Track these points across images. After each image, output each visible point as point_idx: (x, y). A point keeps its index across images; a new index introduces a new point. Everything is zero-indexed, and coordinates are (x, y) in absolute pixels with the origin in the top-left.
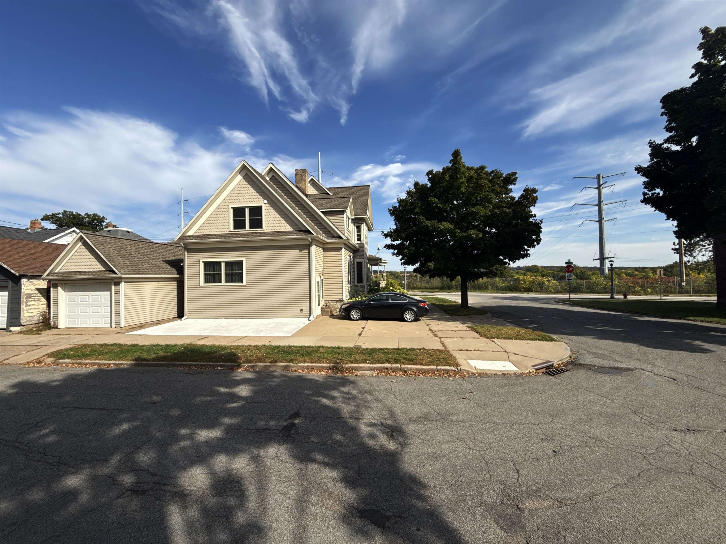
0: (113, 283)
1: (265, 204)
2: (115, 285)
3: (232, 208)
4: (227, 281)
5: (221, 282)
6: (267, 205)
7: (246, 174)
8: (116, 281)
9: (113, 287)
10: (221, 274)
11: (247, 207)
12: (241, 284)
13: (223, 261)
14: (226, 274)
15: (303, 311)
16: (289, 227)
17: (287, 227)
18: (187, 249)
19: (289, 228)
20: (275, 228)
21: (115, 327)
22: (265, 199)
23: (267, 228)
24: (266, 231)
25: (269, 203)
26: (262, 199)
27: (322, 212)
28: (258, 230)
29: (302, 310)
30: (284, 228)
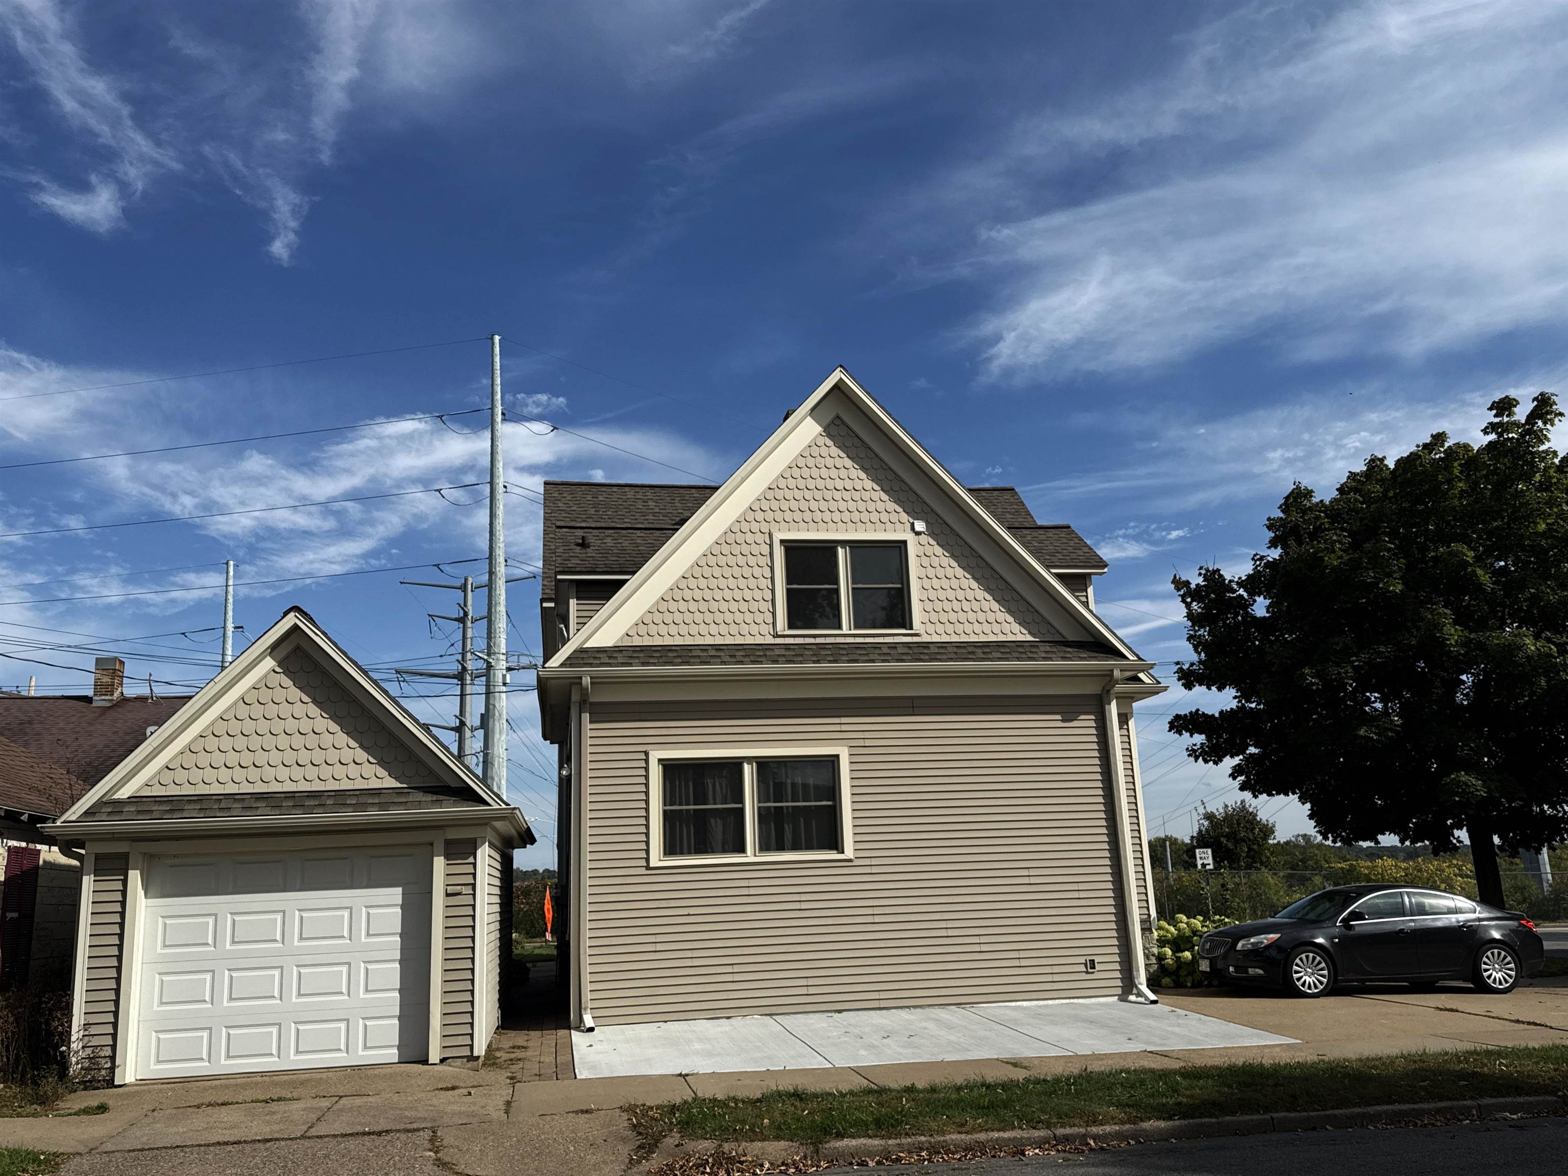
0: (439, 846)
1: (918, 534)
2: (448, 857)
3: (782, 541)
4: (765, 846)
5: (741, 849)
6: (924, 539)
7: (838, 417)
8: (453, 834)
9: (439, 863)
10: (741, 811)
11: (844, 543)
12: (833, 855)
13: (749, 759)
14: (764, 816)
15: (1098, 967)
16: (1016, 628)
17: (1006, 628)
18: (592, 704)
19: (1016, 632)
20: (959, 628)
21: (443, 1061)
22: (915, 514)
23: (931, 628)
24: (925, 638)
25: (931, 533)
26: (904, 517)
27: (1059, 576)
28: (896, 636)
29: (1092, 962)
30: (996, 628)
